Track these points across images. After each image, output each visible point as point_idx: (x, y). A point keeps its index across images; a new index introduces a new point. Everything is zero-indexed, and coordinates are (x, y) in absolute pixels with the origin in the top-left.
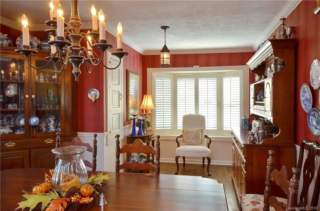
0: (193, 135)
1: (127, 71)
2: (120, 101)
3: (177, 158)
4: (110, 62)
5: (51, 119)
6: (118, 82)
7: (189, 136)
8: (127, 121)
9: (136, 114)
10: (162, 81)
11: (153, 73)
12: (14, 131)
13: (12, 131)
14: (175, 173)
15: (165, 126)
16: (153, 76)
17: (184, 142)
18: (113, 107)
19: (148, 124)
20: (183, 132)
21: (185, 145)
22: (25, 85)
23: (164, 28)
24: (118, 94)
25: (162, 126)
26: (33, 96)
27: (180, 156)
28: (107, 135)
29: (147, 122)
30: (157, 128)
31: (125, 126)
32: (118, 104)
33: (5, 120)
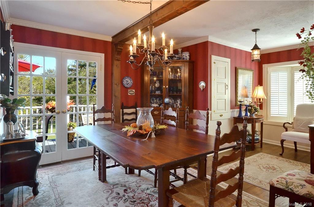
0: (303, 123)
1: (236, 68)
2: (227, 90)
3: (282, 141)
4: (215, 63)
5: (178, 101)
6: (225, 76)
7: (299, 123)
8: (236, 106)
9: (242, 101)
10: (278, 74)
11: (268, 68)
12: (159, 106)
13: (158, 106)
14: (280, 154)
15: (280, 113)
16: (268, 70)
17: (293, 128)
18: (218, 94)
19: (255, 110)
20: (294, 120)
21: (294, 131)
22: (163, 81)
23: (255, 30)
24: (225, 85)
25: (278, 113)
26: (167, 87)
27: (285, 140)
28: (211, 113)
29: (254, 107)
30: (271, 115)
31: (234, 110)
32: (225, 92)
33: (157, 100)
